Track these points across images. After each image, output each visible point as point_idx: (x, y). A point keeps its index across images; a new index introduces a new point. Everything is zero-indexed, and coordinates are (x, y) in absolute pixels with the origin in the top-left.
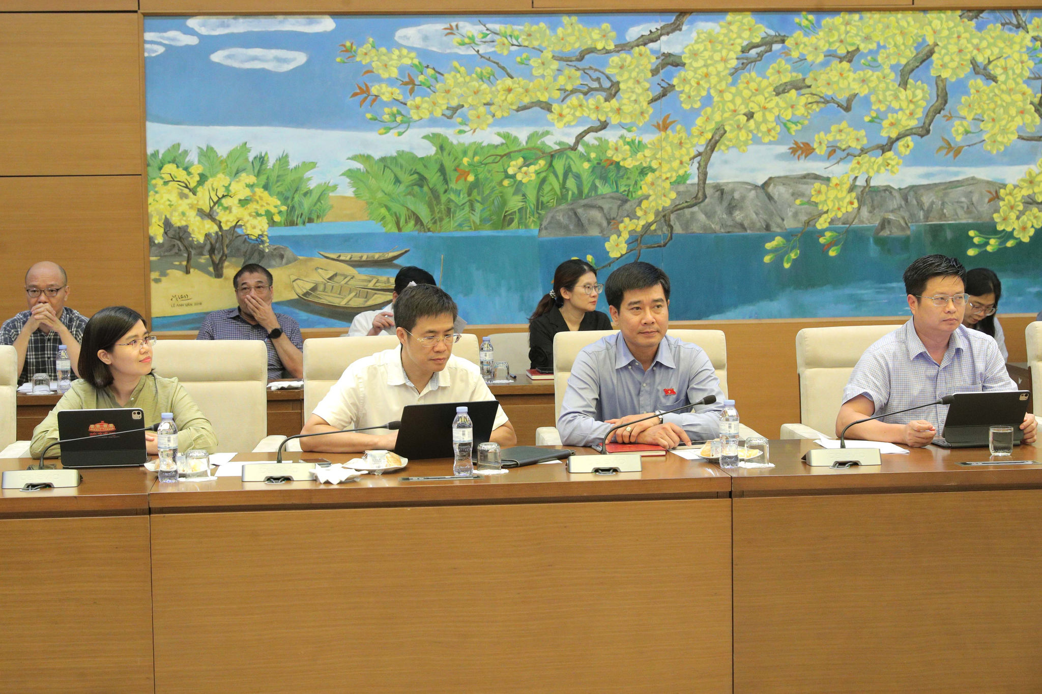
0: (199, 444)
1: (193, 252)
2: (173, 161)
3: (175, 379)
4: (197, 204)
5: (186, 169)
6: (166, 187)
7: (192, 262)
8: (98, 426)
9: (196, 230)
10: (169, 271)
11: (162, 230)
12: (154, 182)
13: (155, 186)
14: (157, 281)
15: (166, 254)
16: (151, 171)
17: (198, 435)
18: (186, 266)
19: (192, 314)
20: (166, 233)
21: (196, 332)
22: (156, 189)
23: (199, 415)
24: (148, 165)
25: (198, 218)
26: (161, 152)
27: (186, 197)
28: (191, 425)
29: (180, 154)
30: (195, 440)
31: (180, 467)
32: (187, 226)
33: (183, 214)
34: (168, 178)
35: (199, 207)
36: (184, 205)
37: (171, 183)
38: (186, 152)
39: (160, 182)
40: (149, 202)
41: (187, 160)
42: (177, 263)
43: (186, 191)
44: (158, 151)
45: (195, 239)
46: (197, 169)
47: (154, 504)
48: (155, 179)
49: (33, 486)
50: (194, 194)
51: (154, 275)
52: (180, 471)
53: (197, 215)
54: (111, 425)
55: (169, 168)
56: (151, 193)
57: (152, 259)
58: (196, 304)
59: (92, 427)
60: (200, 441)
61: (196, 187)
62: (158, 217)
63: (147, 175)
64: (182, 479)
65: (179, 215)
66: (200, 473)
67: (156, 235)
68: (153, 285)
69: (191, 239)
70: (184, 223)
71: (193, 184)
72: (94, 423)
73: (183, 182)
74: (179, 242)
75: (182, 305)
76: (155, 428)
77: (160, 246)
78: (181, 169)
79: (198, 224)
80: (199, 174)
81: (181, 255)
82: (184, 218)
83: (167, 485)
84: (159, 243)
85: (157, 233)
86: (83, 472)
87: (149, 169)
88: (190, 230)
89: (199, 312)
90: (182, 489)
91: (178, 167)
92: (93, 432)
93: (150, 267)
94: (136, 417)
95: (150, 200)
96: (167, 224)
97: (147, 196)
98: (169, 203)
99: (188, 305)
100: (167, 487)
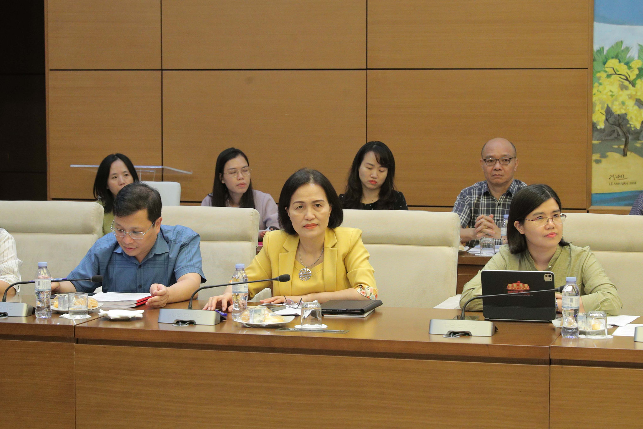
0: (604, 306)
1: (630, 137)
2: (616, 57)
3: (587, 248)
4: (636, 95)
5: (627, 64)
6: (609, 79)
7: (629, 146)
8: (515, 285)
9: (634, 117)
10: (608, 154)
11: (604, 118)
12: (598, 75)
13: (599, 78)
14: (598, 162)
15: (607, 138)
16: (597, 65)
17: (604, 298)
18: (624, 150)
19: (625, 192)
20: (607, 120)
21: (630, 208)
22: (600, 81)
23: (606, 280)
24: (594, 60)
25: (636, 107)
26: (606, 49)
27: (626, 88)
28: (599, 290)
29: (623, 51)
30: (601, 303)
31: (581, 325)
32: (626, 114)
33: (623, 103)
34: (610, 71)
35: (638, 98)
36: (624, 96)
37: (613, 76)
38: (627, 49)
39: (603, 75)
40: (594, 93)
41: (628, 56)
42: (616, 147)
43: (626, 83)
44: (603, 48)
45: (632, 126)
46: (636, 64)
47: (554, 356)
48: (599, 72)
49: (454, 333)
50: (634, 85)
51: (595, 157)
52: (581, 329)
53: (635, 104)
54: (526, 285)
55: (613, 63)
56: (596, 85)
57: (595, 142)
58: (631, 183)
59: (510, 286)
60: (605, 304)
61: (635, 80)
62: (600, 105)
63: (592, 68)
64: (582, 336)
65: (619, 104)
66: (599, 331)
67: (598, 122)
68: (594, 165)
69: (629, 125)
70: (623, 112)
71: (632, 77)
72: (512, 283)
73: (624, 75)
74: (618, 129)
75: (618, 184)
76: (561, 290)
77: (602, 131)
78: (622, 64)
79: (635, 112)
80: (638, 68)
81: (620, 140)
82: (624, 107)
83: (568, 340)
84: (601, 129)
85: (600, 120)
86: (498, 325)
87: (595, 63)
88: (628, 117)
89: (633, 190)
90: (582, 345)
91: (620, 62)
92: (510, 290)
93: (593, 149)
94: (547, 279)
95: (595, 91)
96: (609, 112)
97: (592, 87)
98: (610, 93)
99: (624, 184)
100: (569, 342)
